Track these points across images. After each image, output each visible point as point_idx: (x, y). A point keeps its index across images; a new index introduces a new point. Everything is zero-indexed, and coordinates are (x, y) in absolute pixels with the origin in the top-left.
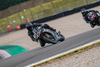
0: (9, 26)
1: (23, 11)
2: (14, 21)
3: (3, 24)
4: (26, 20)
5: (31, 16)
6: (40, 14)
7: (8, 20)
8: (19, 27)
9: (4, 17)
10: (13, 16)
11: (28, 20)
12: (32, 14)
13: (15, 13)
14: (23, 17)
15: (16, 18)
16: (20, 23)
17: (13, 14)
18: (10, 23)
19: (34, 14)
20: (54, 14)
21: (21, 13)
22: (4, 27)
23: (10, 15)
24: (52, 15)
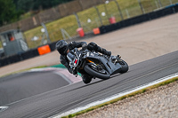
0: (79, 29)
1: (104, 3)
2: (89, 21)
3: (69, 24)
4: (110, 19)
5: (118, 13)
6: (133, 9)
7: (78, 18)
8: (96, 30)
9: (72, 14)
10: (87, 11)
11: (113, 18)
12: (119, 9)
13: (90, 6)
14: (103, 14)
15: (91, 14)
16: (99, 24)
17: (87, 8)
18: (82, 23)
19: (124, 9)
20: (158, 9)
21: (100, 7)
22: (71, 30)
23: (82, 10)
24: (155, 10)
